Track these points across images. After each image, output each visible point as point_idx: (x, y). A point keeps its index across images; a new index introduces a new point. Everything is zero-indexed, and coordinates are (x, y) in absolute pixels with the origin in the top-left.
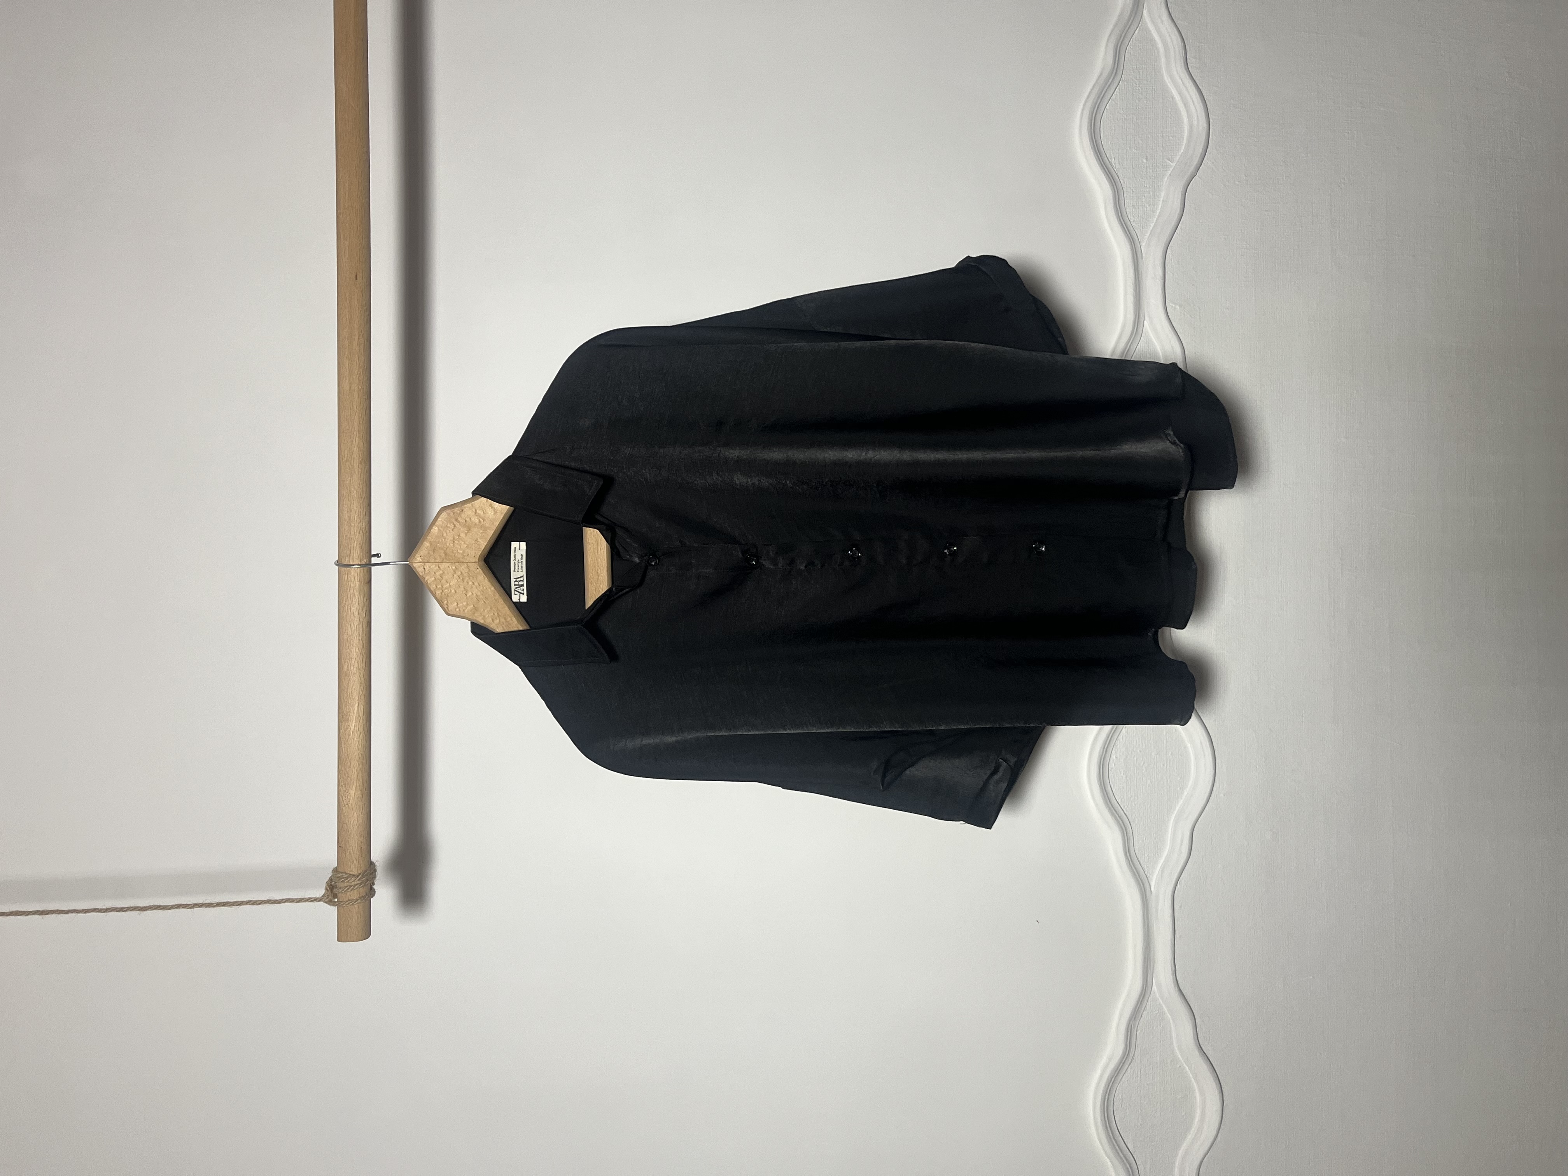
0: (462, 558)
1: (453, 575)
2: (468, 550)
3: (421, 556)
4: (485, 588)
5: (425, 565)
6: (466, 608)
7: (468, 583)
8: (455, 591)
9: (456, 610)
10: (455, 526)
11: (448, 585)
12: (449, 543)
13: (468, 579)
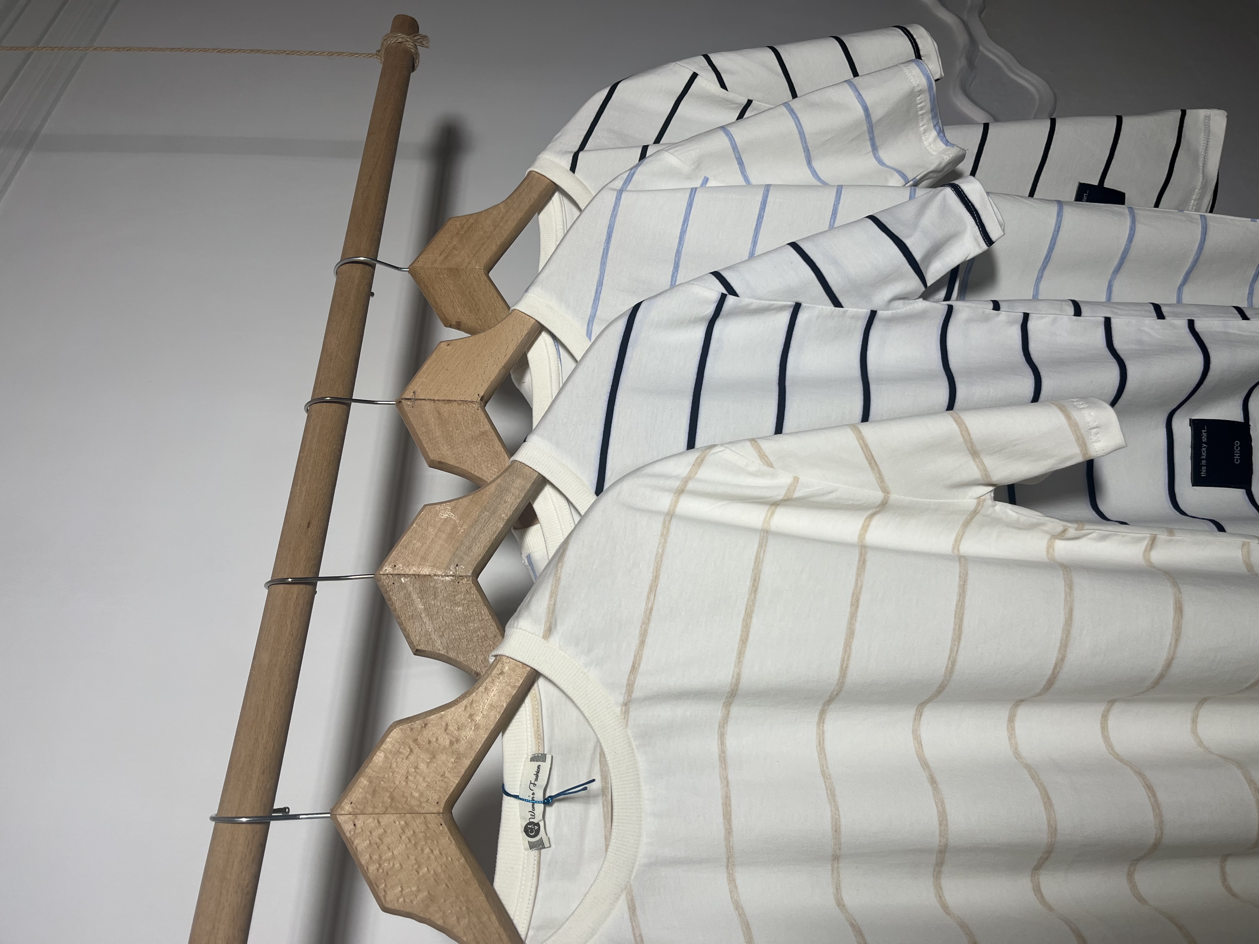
0: (417, 806)
1: (401, 837)
2: (428, 793)
3: (351, 803)
4: (450, 858)
5: (356, 817)
6: (416, 896)
7: (422, 850)
8: (401, 865)
9: (398, 901)
10: (411, 750)
11: (390, 854)
12: (399, 779)
13: (424, 843)
